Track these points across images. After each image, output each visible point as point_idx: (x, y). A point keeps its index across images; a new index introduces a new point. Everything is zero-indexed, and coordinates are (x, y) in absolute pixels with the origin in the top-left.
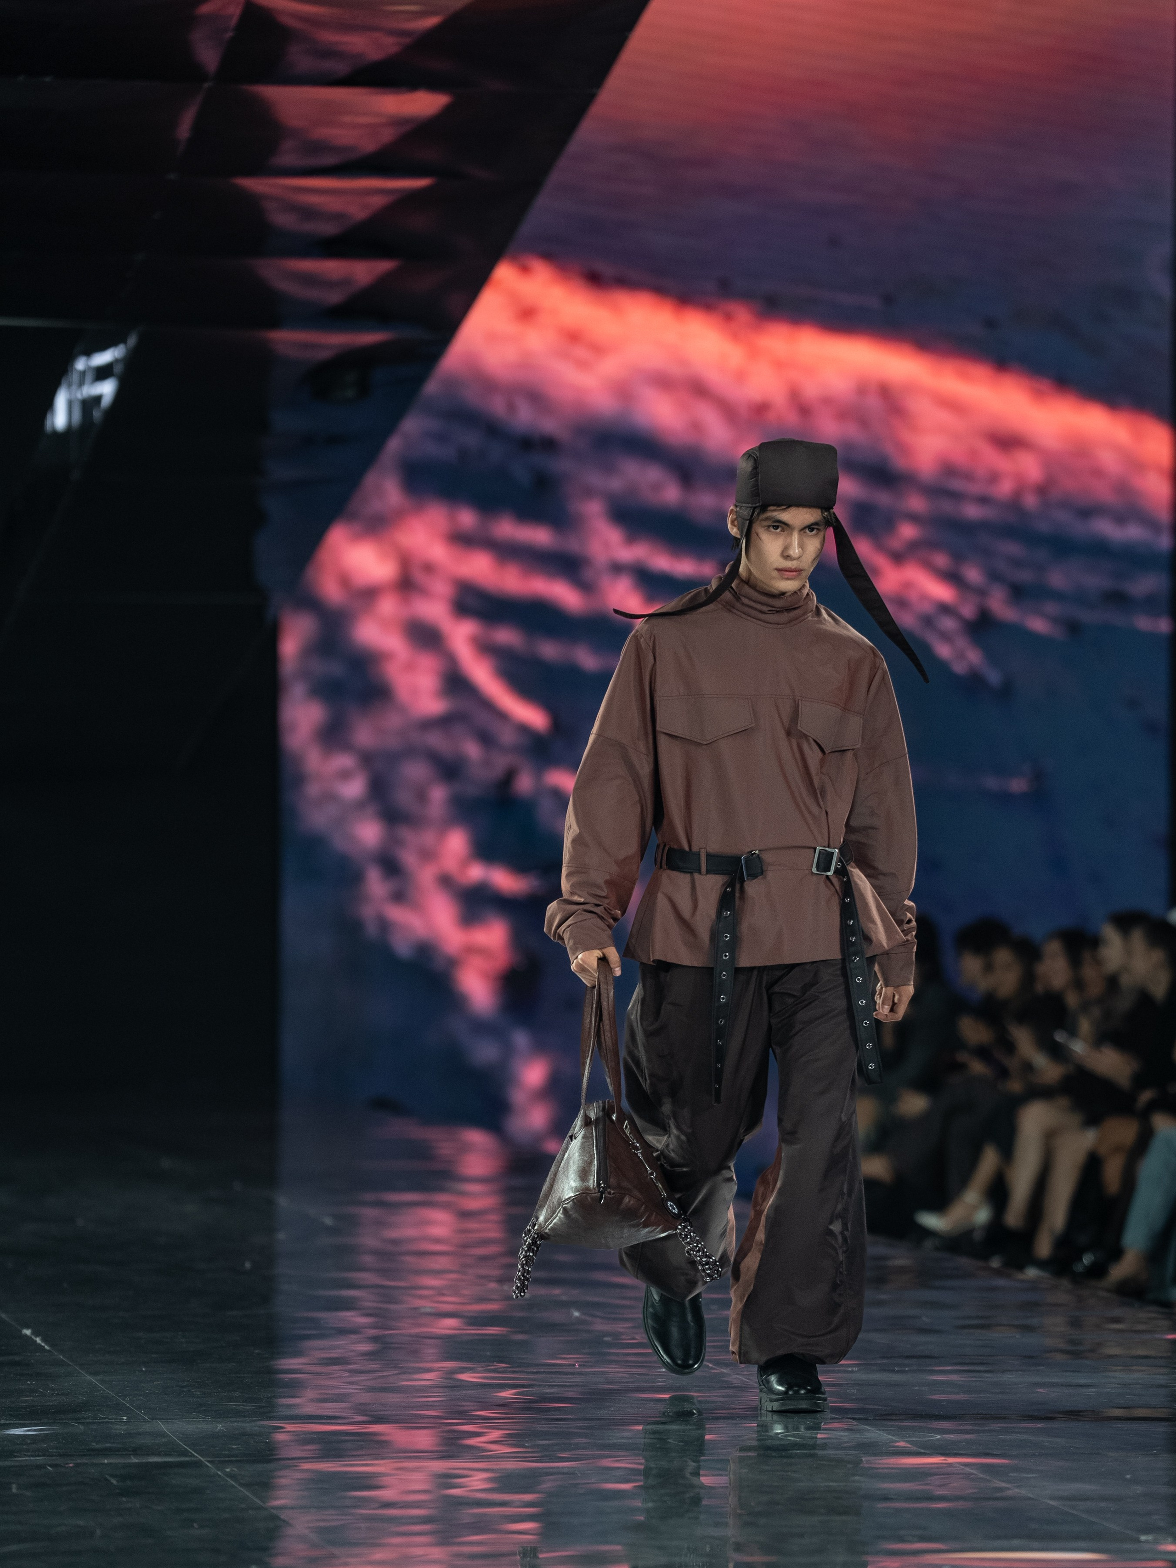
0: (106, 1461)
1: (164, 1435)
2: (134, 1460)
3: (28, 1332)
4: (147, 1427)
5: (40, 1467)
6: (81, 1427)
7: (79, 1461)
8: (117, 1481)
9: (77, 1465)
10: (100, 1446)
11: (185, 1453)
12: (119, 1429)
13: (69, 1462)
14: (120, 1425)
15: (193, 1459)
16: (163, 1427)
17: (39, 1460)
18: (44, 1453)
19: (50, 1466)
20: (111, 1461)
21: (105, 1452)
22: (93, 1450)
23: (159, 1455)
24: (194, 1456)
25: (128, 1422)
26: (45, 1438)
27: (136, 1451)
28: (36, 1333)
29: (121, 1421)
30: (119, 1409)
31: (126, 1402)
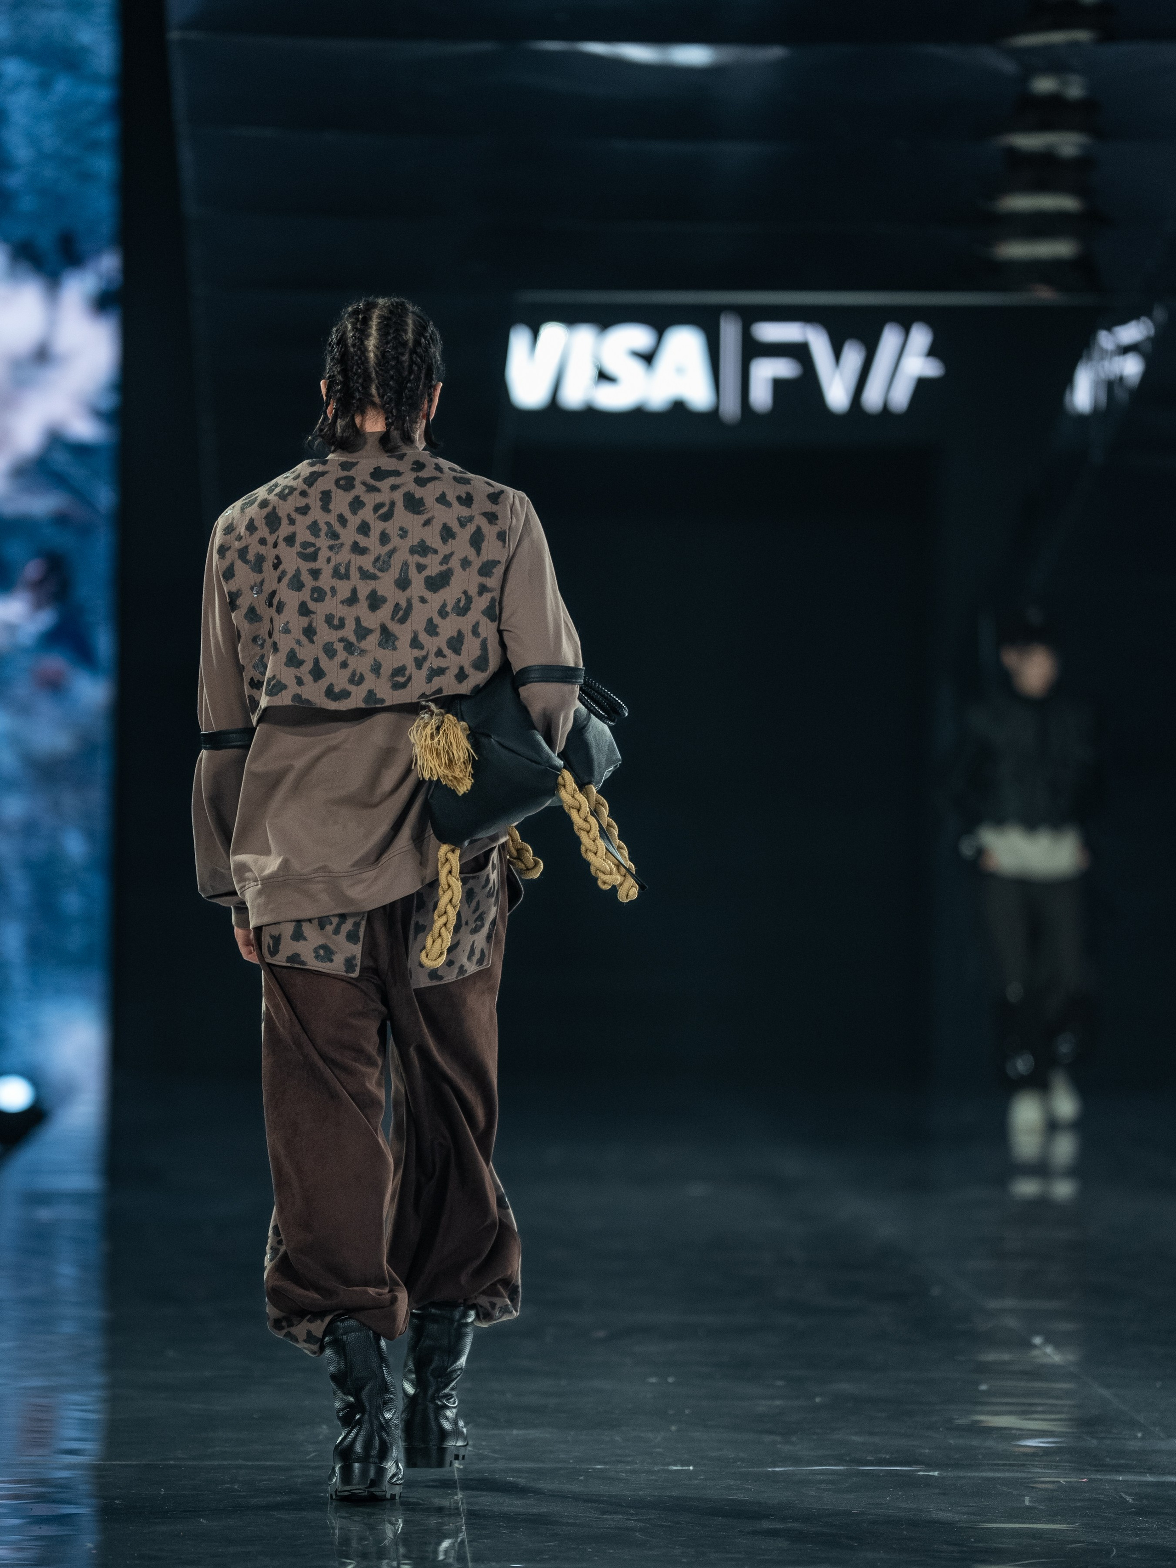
0: (1121, 1478)
2: (1150, 1478)
3: (1038, 1341)
4: (1162, 1445)
6: (1095, 1442)
7: (1092, 1477)
8: (1133, 1500)
9: (1091, 1481)
10: (1114, 1462)
12: (1133, 1445)
13: (1082, 1477)
14: (1135, 1442)
18: (1058, 1465)
20: (1126, 1478)
21: (1118, 1469)
22: (1107, 1466)
25: (1143, 1438)
26: (1059, 1450)
27: (1151, 1470)
28: (1048, 1340)
29: (1136, 1437)
30: (1133, 1424)
31: (1141, 1418)
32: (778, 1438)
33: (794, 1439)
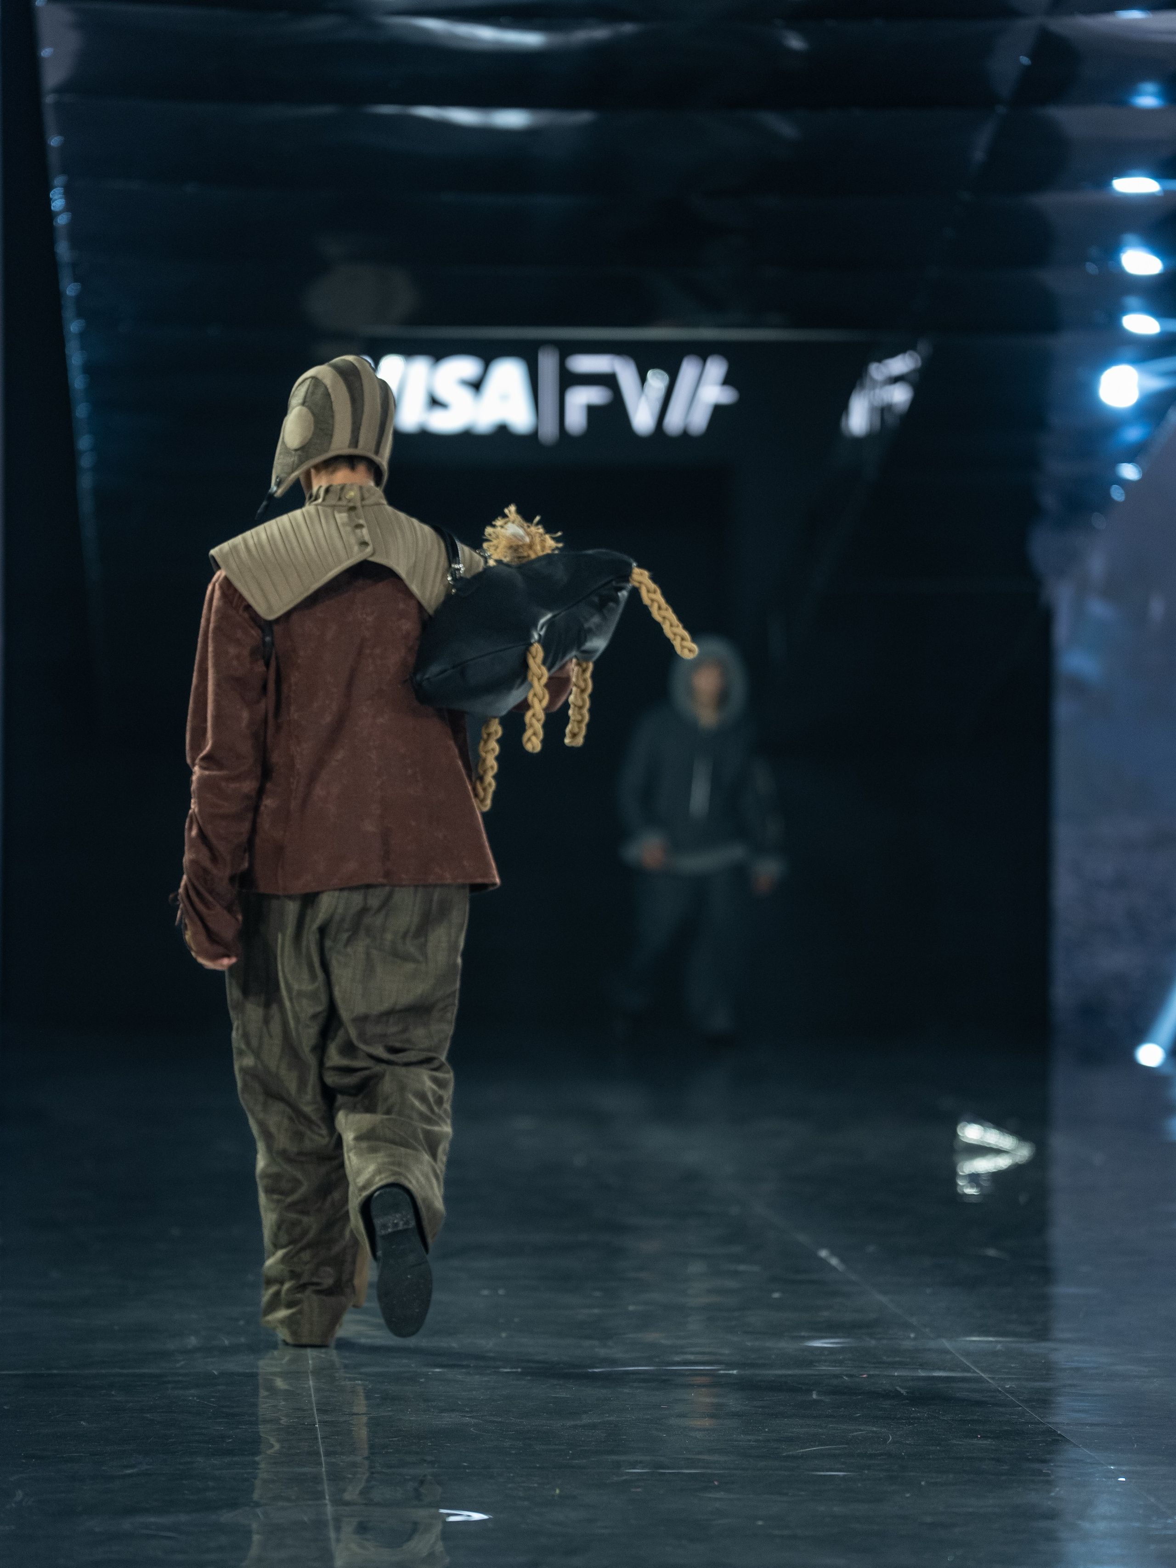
0: (896, 1374)
1: (946, 1352)
2: (922, 1373)
3: (823, 1253)
4: (932, 1344)
5: (836, 1376)
6: (873, 1343)
7: (872, 1373)
8: (907, 1393)
9: (870, 1376)
10: (890, 1359)
11: (967, 1369)
12: (907, 1344)
13: (862, 1373)
14: (909, 1341)
15: (975, 1375)
16: (946, 1344)
17: (837, 1370)
18: (841, 1363)
19: (846, 1375)
20: (901, 1374)
21: (893, 1365)
22: (884, 1363)
23: (944, 1369)
24: (975, 1372)
25: (915, 1339)
26: (842, 1350)
27: (923, 1366)
28: (833, 1253)
29: (909, 1338)
30: (907, 1326)
31: (914, 1320)
32: (596, 1343)
33: (610, 1343)
